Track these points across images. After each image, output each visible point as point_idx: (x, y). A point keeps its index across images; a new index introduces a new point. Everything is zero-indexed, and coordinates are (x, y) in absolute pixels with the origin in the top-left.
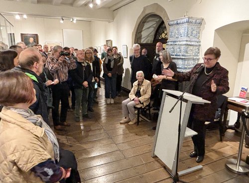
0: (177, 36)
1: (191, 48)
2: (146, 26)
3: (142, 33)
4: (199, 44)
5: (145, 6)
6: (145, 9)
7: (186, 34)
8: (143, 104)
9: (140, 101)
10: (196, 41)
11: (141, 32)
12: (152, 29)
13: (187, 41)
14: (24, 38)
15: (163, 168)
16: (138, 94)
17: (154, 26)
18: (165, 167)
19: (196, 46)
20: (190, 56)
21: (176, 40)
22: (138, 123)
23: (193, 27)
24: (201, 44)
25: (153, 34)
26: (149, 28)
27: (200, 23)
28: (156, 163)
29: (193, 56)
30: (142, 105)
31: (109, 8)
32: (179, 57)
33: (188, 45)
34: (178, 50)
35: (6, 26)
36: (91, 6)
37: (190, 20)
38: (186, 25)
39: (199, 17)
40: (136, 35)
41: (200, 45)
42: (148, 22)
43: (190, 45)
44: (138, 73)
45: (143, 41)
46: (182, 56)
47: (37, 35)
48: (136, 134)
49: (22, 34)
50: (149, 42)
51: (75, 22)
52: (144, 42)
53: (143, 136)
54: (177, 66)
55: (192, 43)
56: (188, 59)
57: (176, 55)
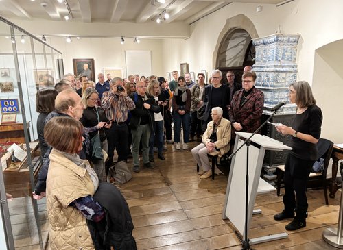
0: (264, 59)
1: (283, 75)
2: (232, 43)
3: (227, 54)
4: (295, 69)
5: (229, 17)
6: (228, 21)
7: (275, 58)
8: (219, 150)
9: (216, 148)
10: (290, 66)
11: (225, 52)
12: (240, 48)
13: (275, 66)
14: (77, 64)
15: (234, 233)
16: (213, 137)
17: (244, 43)
18: (236, 232)
19: (291, 72)
20: (282, 86)
21: (263, 64)
22: (213, 176)
23: (285, 47)
24: (298, 69)
25: (243, 53)
26: (236, 46)
27: (296, 42)
28: (227, 227)
29: (287, 86)
30: (218, 152)
31: (184, 20)
32: (267, 88)
33: (277, 71)
34: (266, 78)
35: (52, 54)
36: (158, 21)
37: (280, 38)
38: (274, 45)
39: (294, 32)
40: (218, 57)
41: (296, 71)
42: (234, 39)
43: (281, 72)
44: (214, 109)
45: (228, 64)
46: (271, 86)
47: (92, 60)
48: (209, 191)
49: (74, 60)
50: (238, 65)
51: (138, 41)
52: (230, 66)
53: (218, 194)
54: (265, 100)
55: (285, 69)
56: (279, 91)
57: (263, 86)
